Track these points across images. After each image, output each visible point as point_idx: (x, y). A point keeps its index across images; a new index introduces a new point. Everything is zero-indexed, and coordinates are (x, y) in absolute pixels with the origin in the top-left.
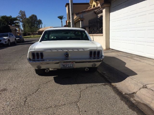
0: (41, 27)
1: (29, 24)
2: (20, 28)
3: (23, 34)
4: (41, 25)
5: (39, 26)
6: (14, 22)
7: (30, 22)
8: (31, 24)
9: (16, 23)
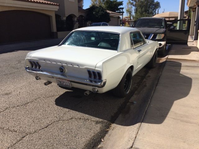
0: (157, 13)
1: (142, 9)
2: (131, 14)
3: (134, 21)
4: (157, 9)
5: (156, 11)
6: (119, 7)
7: (144, 5)
8: (145, 8)
9: (121, 8)
